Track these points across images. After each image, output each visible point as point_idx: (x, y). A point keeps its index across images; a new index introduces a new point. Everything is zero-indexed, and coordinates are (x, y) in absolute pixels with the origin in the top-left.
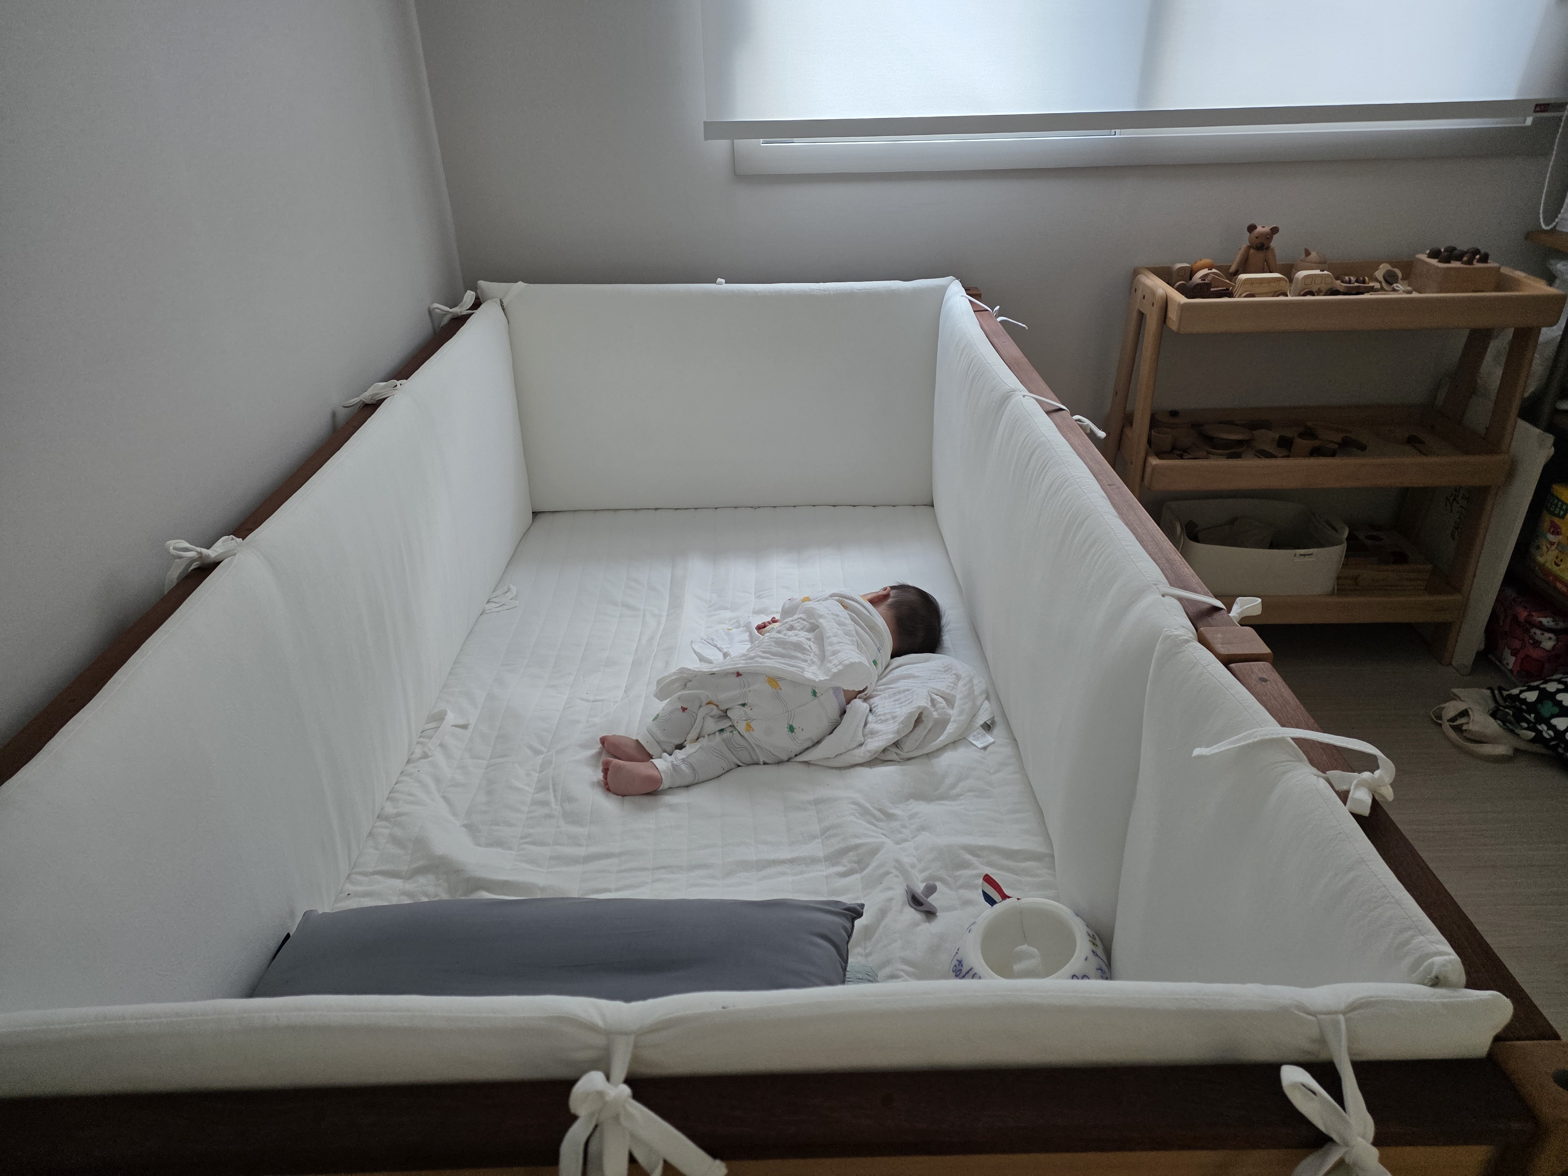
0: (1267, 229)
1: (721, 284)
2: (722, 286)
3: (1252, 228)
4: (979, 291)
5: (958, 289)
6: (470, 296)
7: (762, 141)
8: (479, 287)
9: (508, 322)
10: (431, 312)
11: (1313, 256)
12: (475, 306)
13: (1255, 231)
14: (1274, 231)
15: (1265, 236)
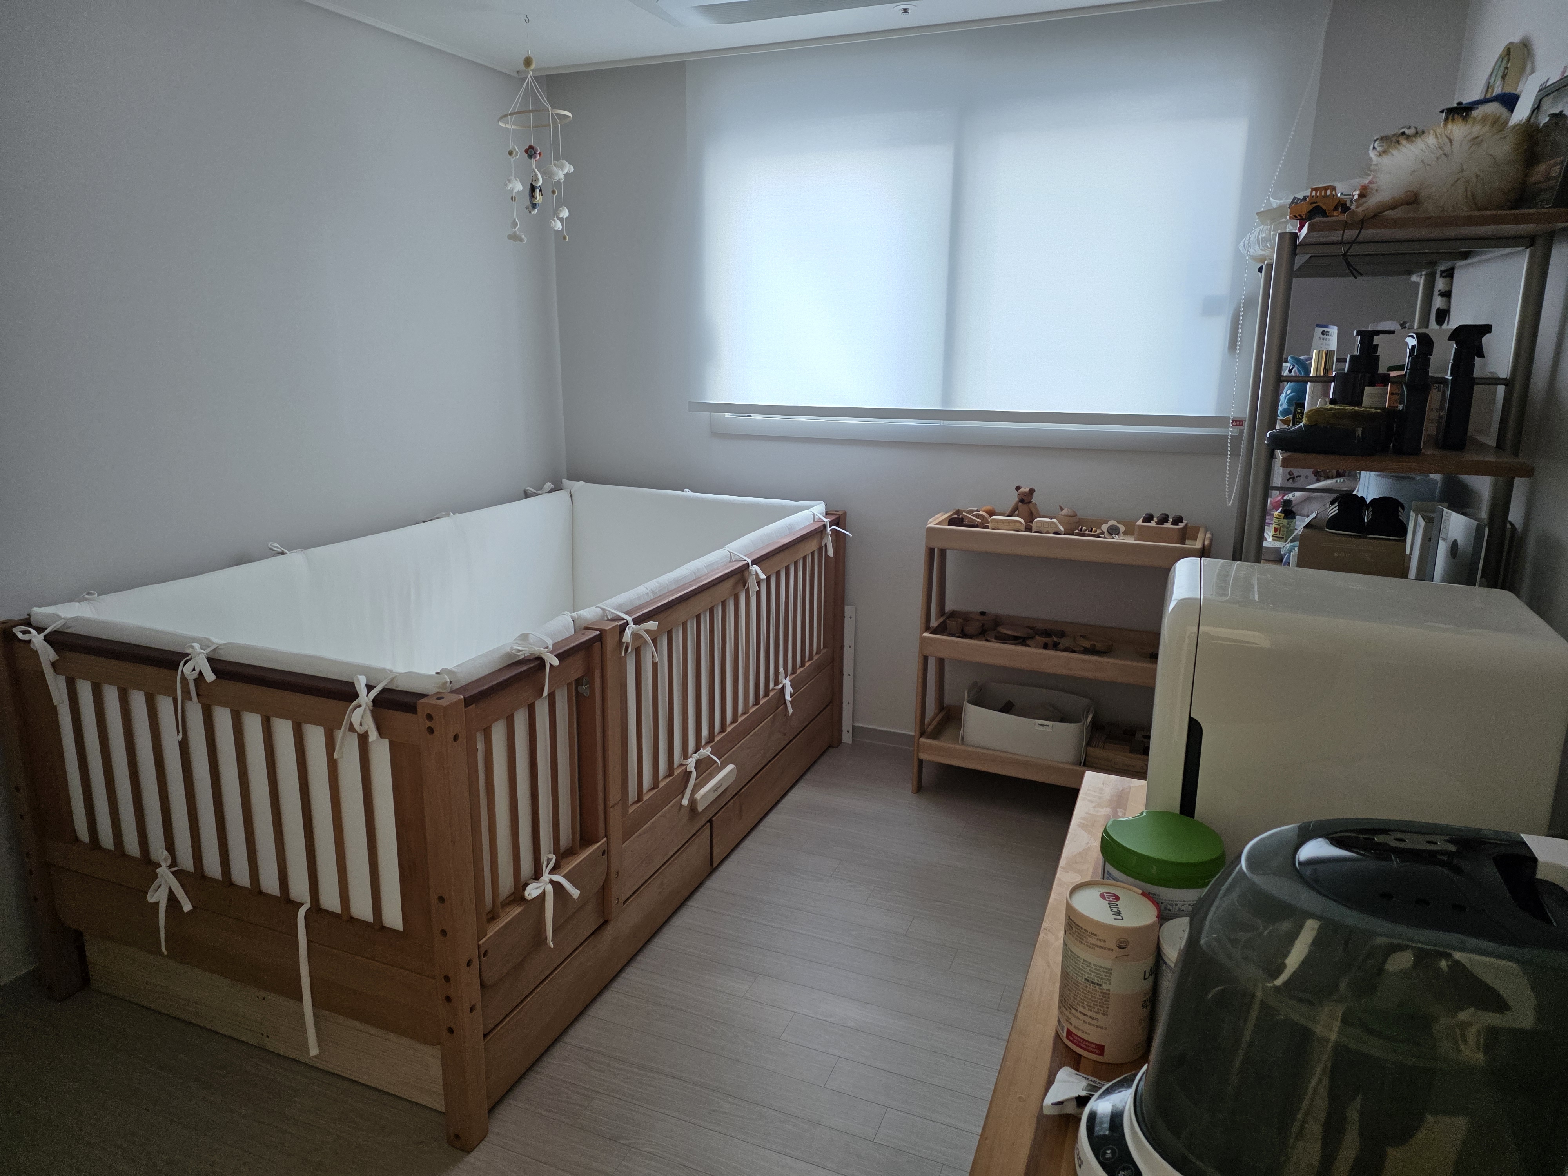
0: (1027, 490)
1: (686, 492)
2: (688, 493)
3: (1018, 488)
4: (845, 513)
5: (819, 509)
6: (549, 485)
7: (727, 415)
8: (562, 483)
9: (572, 503)
10: (525, 492)
11: (1065, 512)
12: (550, 492)
13: (1020, 490)
14: (1032, 491)
15: (1025, 494)
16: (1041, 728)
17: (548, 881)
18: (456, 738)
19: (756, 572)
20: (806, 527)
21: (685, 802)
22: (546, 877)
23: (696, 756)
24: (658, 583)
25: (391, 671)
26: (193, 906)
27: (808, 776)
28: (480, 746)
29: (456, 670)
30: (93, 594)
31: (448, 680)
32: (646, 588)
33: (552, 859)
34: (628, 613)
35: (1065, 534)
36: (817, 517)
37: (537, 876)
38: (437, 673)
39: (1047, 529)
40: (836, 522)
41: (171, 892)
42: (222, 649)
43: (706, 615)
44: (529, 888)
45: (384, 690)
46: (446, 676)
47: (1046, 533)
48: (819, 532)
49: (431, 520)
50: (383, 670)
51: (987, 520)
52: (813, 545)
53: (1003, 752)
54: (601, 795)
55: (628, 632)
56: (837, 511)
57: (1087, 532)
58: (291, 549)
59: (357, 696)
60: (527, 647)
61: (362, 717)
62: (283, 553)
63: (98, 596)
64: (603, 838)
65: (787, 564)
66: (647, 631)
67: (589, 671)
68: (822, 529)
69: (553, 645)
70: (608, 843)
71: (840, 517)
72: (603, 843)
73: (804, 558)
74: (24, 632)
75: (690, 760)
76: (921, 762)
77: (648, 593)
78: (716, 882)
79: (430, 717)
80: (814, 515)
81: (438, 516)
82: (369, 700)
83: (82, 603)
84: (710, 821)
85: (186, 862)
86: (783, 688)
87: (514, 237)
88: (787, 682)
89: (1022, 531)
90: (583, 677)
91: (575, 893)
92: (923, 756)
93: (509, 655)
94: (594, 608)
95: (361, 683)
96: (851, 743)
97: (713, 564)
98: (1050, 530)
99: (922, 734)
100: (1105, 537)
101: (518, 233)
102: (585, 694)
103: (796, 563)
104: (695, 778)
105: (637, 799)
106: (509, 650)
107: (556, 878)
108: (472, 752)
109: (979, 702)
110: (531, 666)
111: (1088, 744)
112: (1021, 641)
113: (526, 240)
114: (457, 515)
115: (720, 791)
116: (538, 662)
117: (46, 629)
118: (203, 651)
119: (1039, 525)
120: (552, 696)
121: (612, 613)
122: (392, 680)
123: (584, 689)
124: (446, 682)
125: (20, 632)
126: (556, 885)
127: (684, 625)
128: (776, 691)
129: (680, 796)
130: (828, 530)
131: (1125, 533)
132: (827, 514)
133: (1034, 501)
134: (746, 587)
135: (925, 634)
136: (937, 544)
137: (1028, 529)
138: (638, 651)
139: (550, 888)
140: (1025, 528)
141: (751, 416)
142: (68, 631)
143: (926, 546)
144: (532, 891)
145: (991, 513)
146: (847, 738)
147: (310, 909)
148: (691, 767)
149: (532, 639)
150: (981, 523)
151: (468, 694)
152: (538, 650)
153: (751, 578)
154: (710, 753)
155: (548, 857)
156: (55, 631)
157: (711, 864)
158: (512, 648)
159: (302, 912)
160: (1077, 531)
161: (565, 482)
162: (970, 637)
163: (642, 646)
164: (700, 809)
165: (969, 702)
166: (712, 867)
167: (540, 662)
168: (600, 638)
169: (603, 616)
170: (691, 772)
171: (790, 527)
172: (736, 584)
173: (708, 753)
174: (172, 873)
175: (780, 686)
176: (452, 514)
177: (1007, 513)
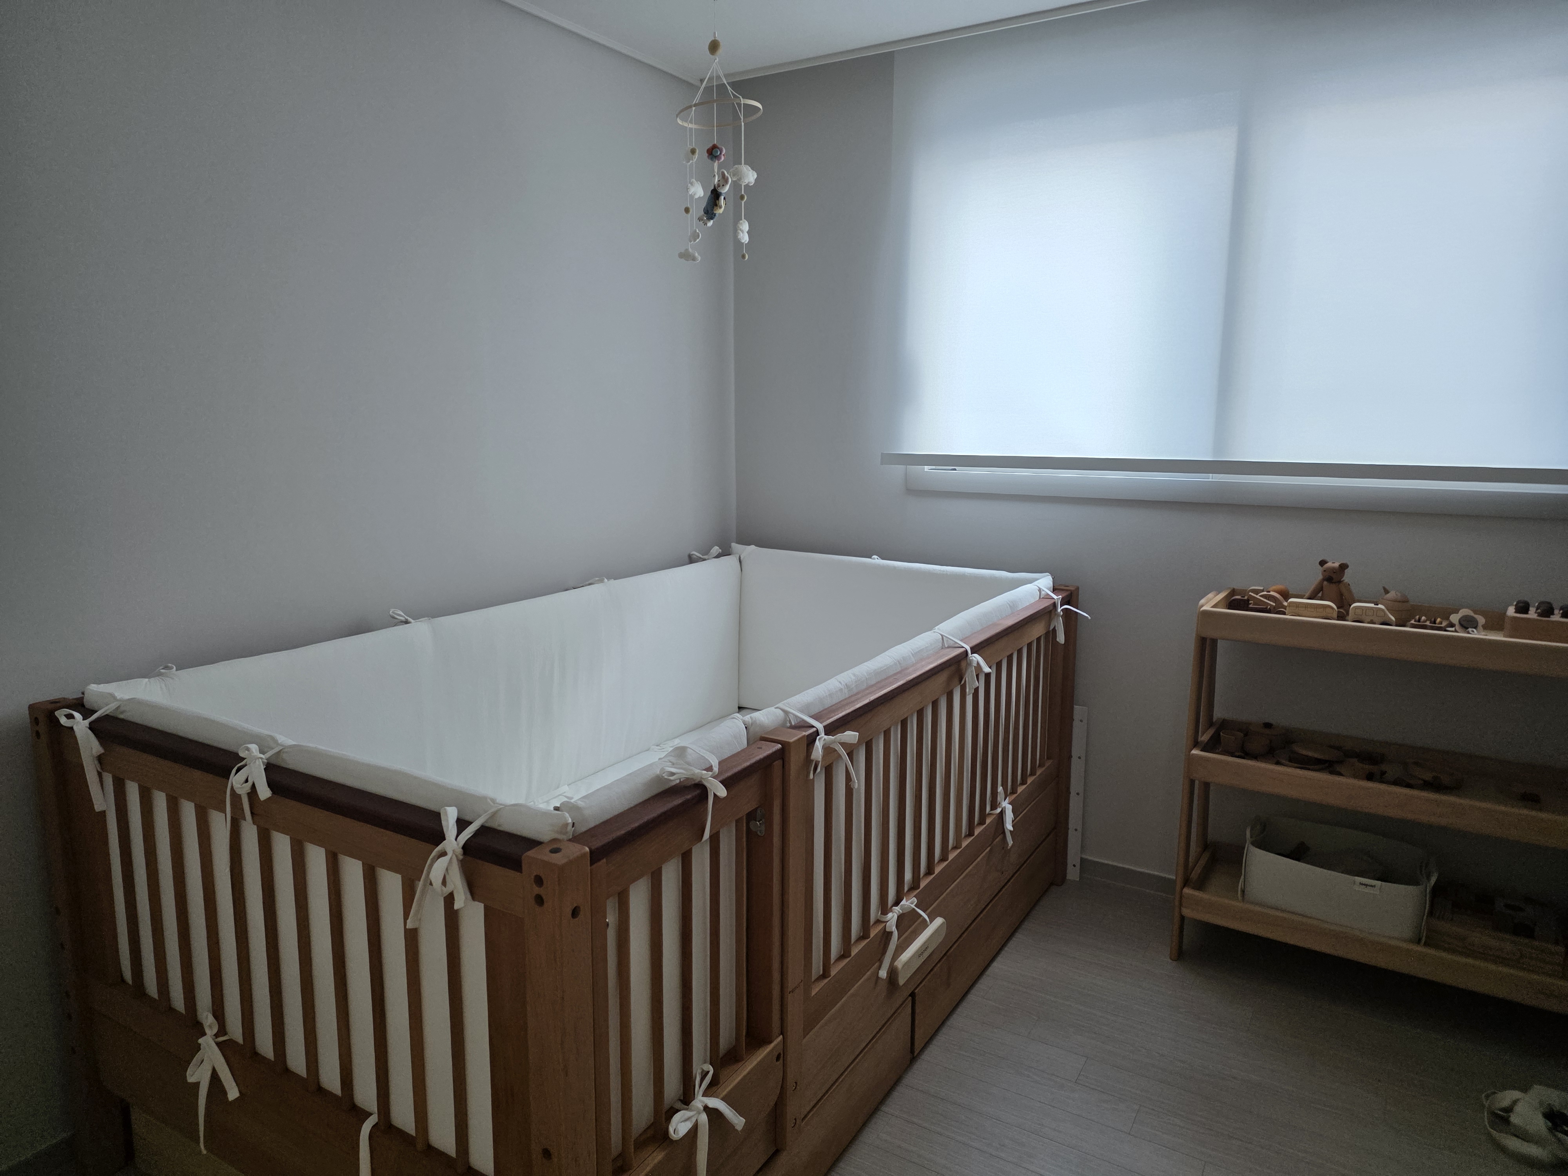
0: (1337, 565)
1: (874, 559)
2: (876, 560)
3: (1322, 563)
4: (1078, 589)
5: (1045, 582)
6: (716, 550)
7: (926, 468)
8: (730, 547)
9: (741, 570)
10: (690, 556)
11: (1392, 595)
12: (718, 556)
13: (1326, 566)
14: (1343, 567)
15: (1333, 570)
16: (1362, 889)
17: (702, 1108)
18: (575, 913)
19: (978, 663)
20: (1031, 605)
21: (883, 974)
22: (700, 1101)
23: (897, 909)
24: (854, 675)
25: (493, 801)
26: (240, 1092)
27: (1026, 925)
28: (611, 918)
29: (581, 804)
30: (171, 668)
31: (570, 821)
32: (840, 682)
33: (708, 1072)
34: (816, 717)
35: (1397, 626)
36: (1043, 593)
37: (686, 1099)
38: (556, 809)
39: (1372, 618)
40: (1066, 601)
41: (214, 1072)
42: (286, 752)
43: (912, 720)
44: (677, 1117)
45: (484, 830)
46: (567, 815)
47: (1368, 623)
48: (1048, 613)
49: (583, 586)
50: (483, 799)
51: (1281, 603)
52: (1038, 630)
53: (1307, 917)
54: (776, 976)
55: (819, 744)
56: (1067, 586)
57: (1428, 623)
58: (416, 617)
59: (443, 838)
60: (684, 769)
61: (447, 870)
62: (407, 622)
63: (177, 670)
64: (777, 1037)
65: (1008, 653)
66: (843, 744)
67: (766, 801)
68: (1051, 608)
69: (720, 763)
70: (784, 1040)
71: (1071, 593)
72: (777, 1045)
73: (1029, 645)
74: (70, 717)
75: (890, 915)
76: (1182, 918)
77: (842, 689)
78: (916, 1077)
79: (539, 881)
80: (1040, 590)
81: (590, 582)
82: (458, 845)
83: (152, 680)
84: (913, 995)
85: (236, 1031)
86: (1002, 814)
87: (686, 256)
88: (1006, 805)
89: (1334, 619)
90: (756, 809)
91: (738, 1121)
92: (1186, 912)
93: (659, 779)
94: (772, 709)
95: (450, 817)
96: (1078, 880)
97: (922, 650)
98: (1375, 619)
99: (1186, 882)
100: (1456, 631)
101: (690, 250)
102: (759, 833)
103: (1020, 652)
104: (897, 938)
105: (821, 973)
106: (658, 773)
107: (714, 1103)
108: (598, 930)
109: (1263, 845)
110: (689, 797)
111: (1431, 913)
112: (1328, 766)
113: (699, 258)
114: (612, 581)
115: (926, 955)
116: (698, 792)
117: (96, 712)
118: (262, 756)
119: (1359, 612)
120: (715, 839)
121: (796, 717)
122: (494, 815)
123: (758, 826)
124: (567, 824)
125: (65, 716)
126: (713, 1114)
127: (887, 734)
128: (993, 817)
129: (877, 964)
130: (1059, 610)
131: (1486, 627)
132: (1055, 590)
133: (1346, 581)
134: (963, 682)
135: (1194, 752)
136: (1210, 633)
137: (1341, 617)
138: (829, 771)
139: (704, 1118)
140: (1338, 617)
141: (955, 470)
142: (122, 716)
143: (1197, 635)
144: (679, 1126)
145: (1286, 595)
146: (1073, 874)
147: (377, 1124)
148: (892, 926)
149: (691, 756)
150: (1274, 607)
151: (598, 843)
152: (698, 772)
153: (969, 671)
154: (915, 906)
155: (701, 1065)
156: (107, 715)
157: (912, 1051)
158: (662, 769)
159: (366, 1128)
160: (1413, 622)
161: (734, 545)
162: (1255, 757)
163: (834, 763)
164: (901, 981)
165: (1253, 844)
166: (913, 1055)
167: (700, 790)
168: (782, 754)
169: (785, 721)
170: (891, 933)
171: (1012, 605)
172: (950, 680)
173: (913, 906)
174: (218, 1044)
175: (999, 810)
176: (606, 580)
177: (1307, 595)
